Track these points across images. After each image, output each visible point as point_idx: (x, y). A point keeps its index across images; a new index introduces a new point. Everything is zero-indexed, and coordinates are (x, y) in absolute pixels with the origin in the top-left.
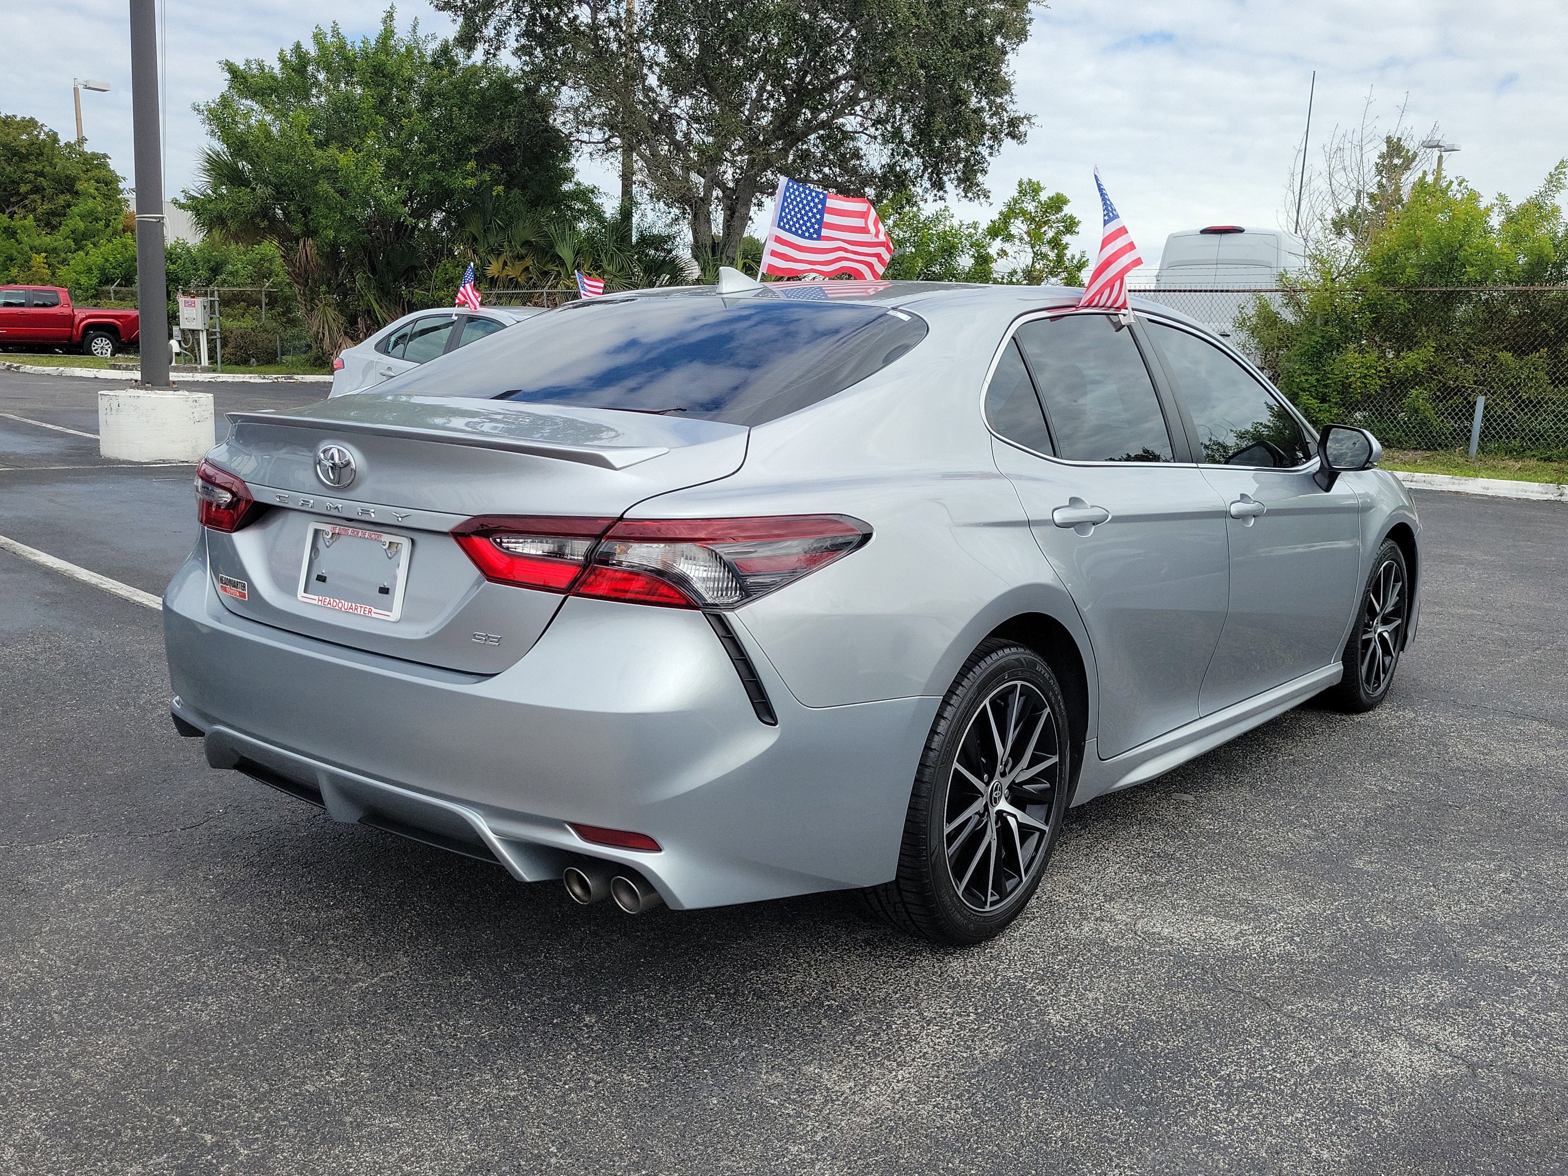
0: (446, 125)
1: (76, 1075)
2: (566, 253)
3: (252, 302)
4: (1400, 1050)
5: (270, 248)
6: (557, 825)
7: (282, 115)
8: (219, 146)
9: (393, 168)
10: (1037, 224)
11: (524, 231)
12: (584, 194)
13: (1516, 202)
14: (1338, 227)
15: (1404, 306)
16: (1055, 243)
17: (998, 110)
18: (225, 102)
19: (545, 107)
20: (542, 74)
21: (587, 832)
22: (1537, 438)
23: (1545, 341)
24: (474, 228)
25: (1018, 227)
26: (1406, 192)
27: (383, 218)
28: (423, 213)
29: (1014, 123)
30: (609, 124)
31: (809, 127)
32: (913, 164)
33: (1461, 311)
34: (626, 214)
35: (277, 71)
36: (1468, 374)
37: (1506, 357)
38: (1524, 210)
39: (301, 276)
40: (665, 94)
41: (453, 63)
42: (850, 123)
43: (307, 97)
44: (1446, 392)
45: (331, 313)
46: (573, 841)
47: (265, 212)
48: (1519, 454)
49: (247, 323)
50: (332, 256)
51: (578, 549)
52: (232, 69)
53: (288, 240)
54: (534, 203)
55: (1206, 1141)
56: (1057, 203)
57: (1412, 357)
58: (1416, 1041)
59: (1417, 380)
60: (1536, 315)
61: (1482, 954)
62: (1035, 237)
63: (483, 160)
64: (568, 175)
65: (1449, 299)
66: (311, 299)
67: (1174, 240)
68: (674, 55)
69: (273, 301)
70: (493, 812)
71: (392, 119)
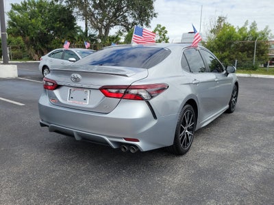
0: (53, 15)
1: (38, 187)
2: (76, 38)
3: (17, 48)
4: (256, 167)
5: (20, 38)
6: (121, 138)
7: (22, 14)
8: (10, 19)
9: (43, 23)
10: (160, 32)
11: (68, 34)
12: (79, 28)
13: (240, 27)
14: (211, 32)
15: (223, 45)
16: (163, 35)
17: (152, 12)
18: (11, 12)
19: (71, 12)
20: (70, 6)
21: (126, 139)
22: (246, 66)
23: (246, 50)
24: (59, 34)
25: (157, 32)
26: (222, 26)
27: (41, 32)
28: (49, 31)
29: (155, 14)
30: (83, 15)
31: (119, 15)
32: (137, 22)
33: (232, 46)
34: (87, 31)
35: (21, 5)
36: (234, 56)
37: (240, 53)
38: (242, 29)
39: (26, 43)
40: (93, 9)
41: (54, 4)
42: (126, 14)
43: (26, 10)
44: (231, 59)
45: (33, 50)
46: (124, 141)
47: (19, 31)
48: (243, 69)
49: (16, 52)
50: (32, 39)
51: (123, 91)
52: (12, 5)
53: (23, 36)
54: (70, 29)
55: (231, 183)
56: (164, 28)
57: (225, 53)
58: (258, 166)
59: (226, 57)
60: (244, 46)
61: (263, 151)
62: (160, 34)
63: (60, 22)
64: (75, 24)
65: (230, 44)
66: (28, 47)
67: (184, 34)
68: (95, 2)
69: (21, 48)
70: (108, 137)
71: (42, 14)
